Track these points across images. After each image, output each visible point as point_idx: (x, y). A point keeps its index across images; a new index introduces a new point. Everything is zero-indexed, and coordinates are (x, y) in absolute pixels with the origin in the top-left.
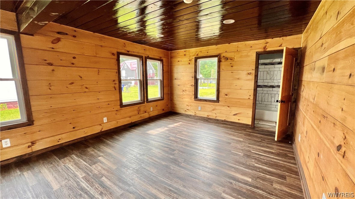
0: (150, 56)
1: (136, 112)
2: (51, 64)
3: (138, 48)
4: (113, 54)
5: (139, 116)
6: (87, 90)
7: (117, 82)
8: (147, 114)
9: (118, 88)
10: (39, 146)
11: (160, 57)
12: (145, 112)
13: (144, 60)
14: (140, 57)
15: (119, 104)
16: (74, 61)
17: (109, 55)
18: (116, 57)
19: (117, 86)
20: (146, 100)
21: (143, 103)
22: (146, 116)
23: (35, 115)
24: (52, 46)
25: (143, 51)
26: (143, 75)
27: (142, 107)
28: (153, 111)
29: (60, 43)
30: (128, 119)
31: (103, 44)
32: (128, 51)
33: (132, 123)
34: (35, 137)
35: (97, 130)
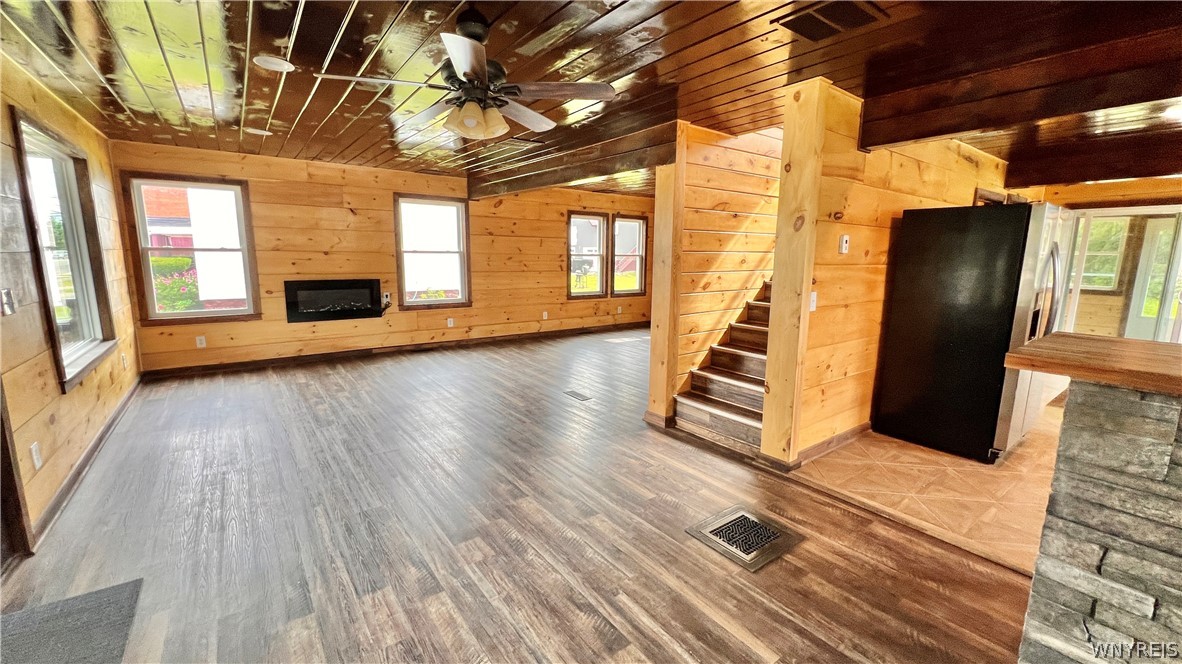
0: (622, 212)
1: (592, 311)
2: (491, 234)
3: (602, 202)
4: (562, 214)
5: (596, 318)
6: (525, 268)
7: (565, 259)
8: (610, 317)
9: (565, 269)
10: (475, 334)
11: (643, 213)
12: (608, 314)
13: (609, 219)
14: (605, 215)
15: (565, 294)
16: (514, 228)
17: (556, 216)
18: (565, 218)
19: (564, 265)
20: (609, 292)
21: (605, 296)
22: (609, 321)
23: (475, 296)
24: (493, 210)
25: (609, 205)
26: (607, 247)
27: (603, 304)
28: (622, 315)
29: (502, 206)
30: (580, 320)
31: (549, 201)
32: (585, 208)
33: (583, 329)
34: (474, 321)
35: (533, 328)
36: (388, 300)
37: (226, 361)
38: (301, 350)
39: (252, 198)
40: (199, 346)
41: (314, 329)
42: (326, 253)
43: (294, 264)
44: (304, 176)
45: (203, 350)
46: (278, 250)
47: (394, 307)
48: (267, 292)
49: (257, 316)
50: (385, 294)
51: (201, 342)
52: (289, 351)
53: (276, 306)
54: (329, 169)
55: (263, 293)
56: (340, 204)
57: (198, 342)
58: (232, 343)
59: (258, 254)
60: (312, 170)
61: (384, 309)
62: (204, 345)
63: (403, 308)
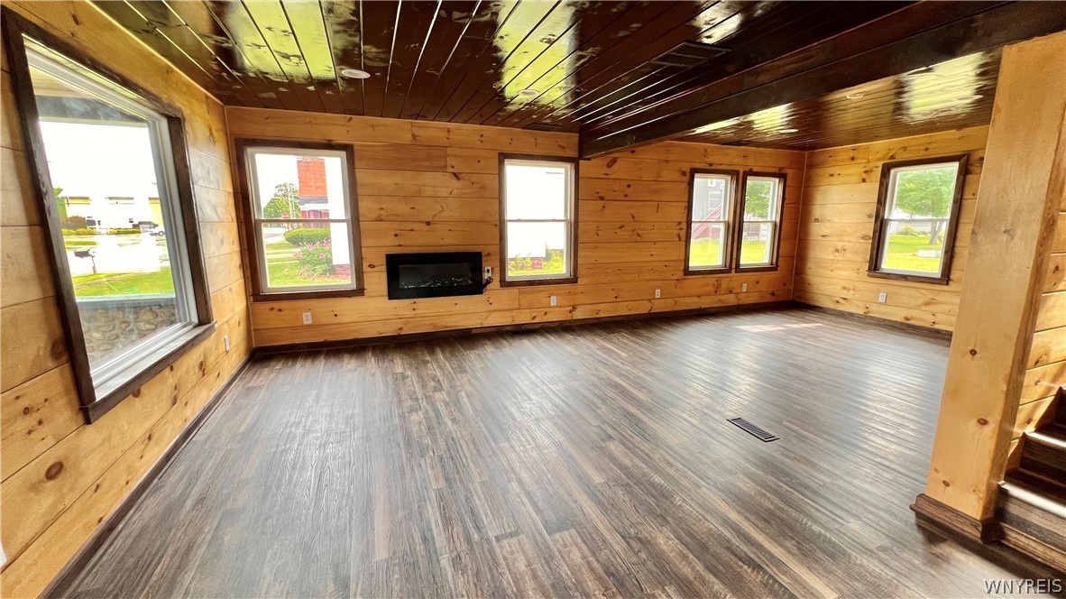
0: (755, 169)
1: (712, 289)
2: (602, 198)
3: (733, 157)
4: (684, 174)
5: (717, 298)
6: (639, 239)
7: (684, 226)
8: (732, 296)
9: (683, 238)
10: (579, 314)
11: (781, 169)
12: (731, 292)
13: (740, 179)
14: (733, 173)
15: (682, 268)
16: (628, 191)
17: (676, 176)
18: (687, 178)
19: (683, 233)
20: (734, 266)
21: (729, 271)
22: (731, 300)
23: (581, 271)
24: (606, 170)
25: (741, 161)
26: (735, 212)
27: (726, 281)
28: (745, 291)
29: (616, 166)
30: (696, 299)
31: (671, 157)
32: (711, 165)
33: (700, 310)
34: (580, 299)
35: (643, 308)
36: (490, 275)
37: (330, 338)
38: (401, 329)
39: (357, 164)
40: (305, 323)
41: (415, 306)
42: (428, 223)
43: (396, 235)
44: (406, 138)
45: (309, 326)
46: (381, 220)
47: (496, 283)
48: (369, 266)
49: (359, 291)
50: (486, 268)
51: (307, 319)
52: (389, 330)
53: (377, 281)
54: (434, 129)
55: (366, 268)
56: (443, 169)
57: (304, 319)
58: (337, 320)
59: (362, 225)
60: (417, 132)
61: (486, 285)
62: (310, 322)
63: (505, 284)
